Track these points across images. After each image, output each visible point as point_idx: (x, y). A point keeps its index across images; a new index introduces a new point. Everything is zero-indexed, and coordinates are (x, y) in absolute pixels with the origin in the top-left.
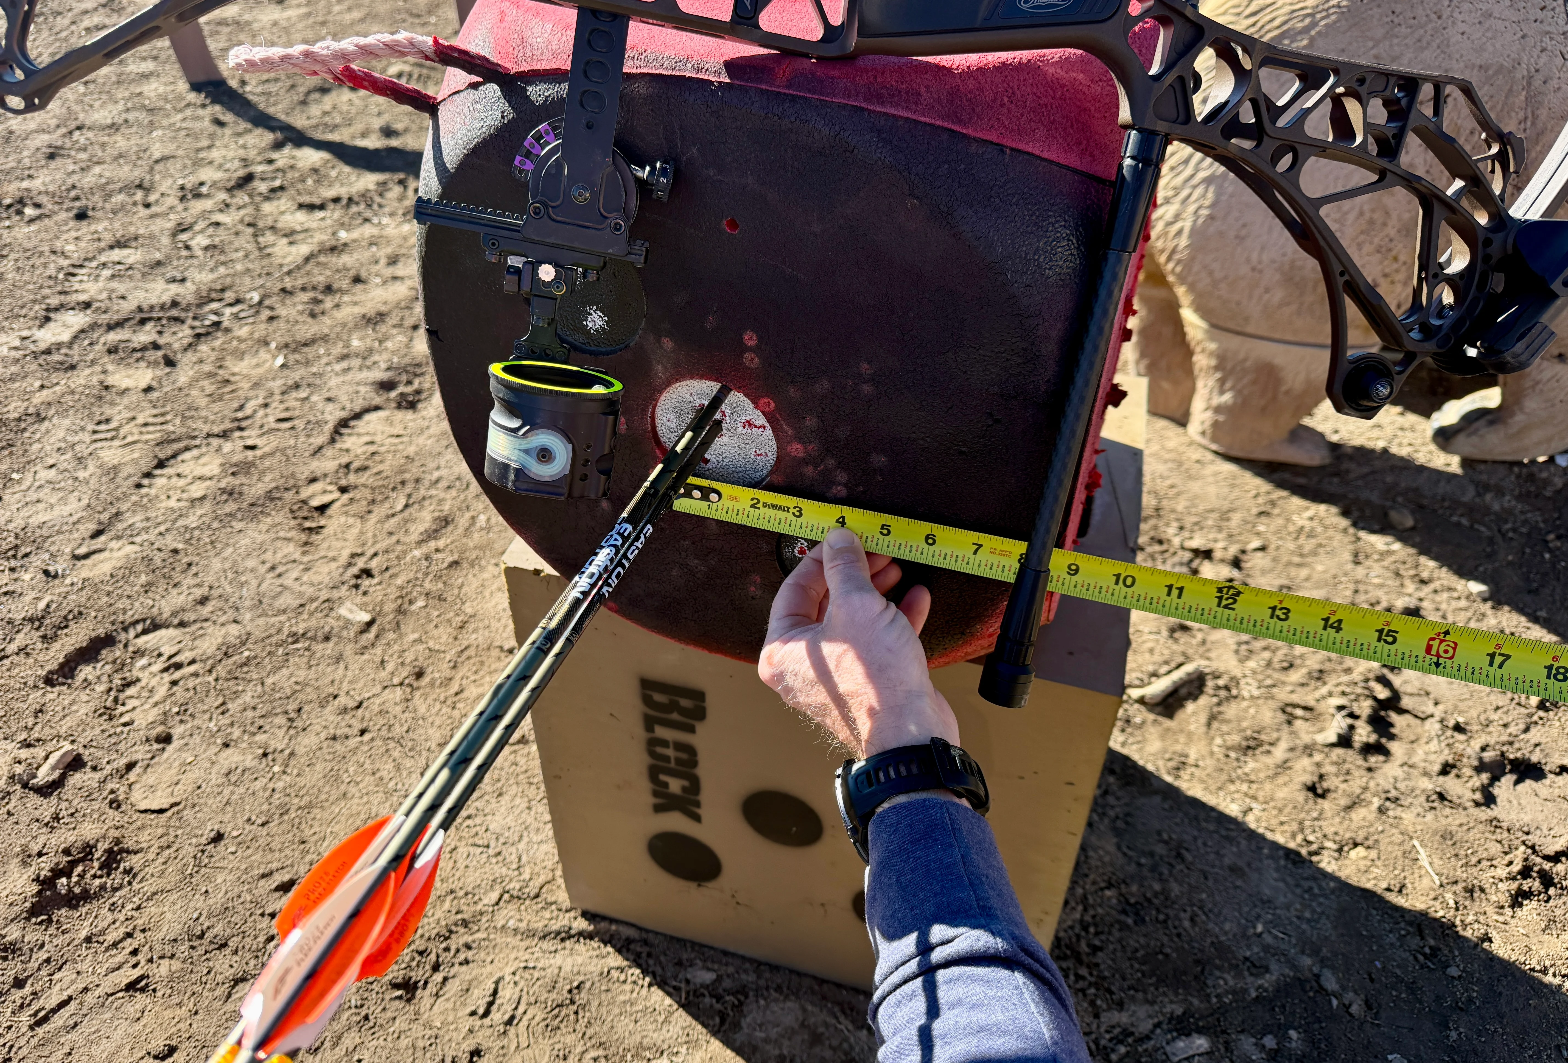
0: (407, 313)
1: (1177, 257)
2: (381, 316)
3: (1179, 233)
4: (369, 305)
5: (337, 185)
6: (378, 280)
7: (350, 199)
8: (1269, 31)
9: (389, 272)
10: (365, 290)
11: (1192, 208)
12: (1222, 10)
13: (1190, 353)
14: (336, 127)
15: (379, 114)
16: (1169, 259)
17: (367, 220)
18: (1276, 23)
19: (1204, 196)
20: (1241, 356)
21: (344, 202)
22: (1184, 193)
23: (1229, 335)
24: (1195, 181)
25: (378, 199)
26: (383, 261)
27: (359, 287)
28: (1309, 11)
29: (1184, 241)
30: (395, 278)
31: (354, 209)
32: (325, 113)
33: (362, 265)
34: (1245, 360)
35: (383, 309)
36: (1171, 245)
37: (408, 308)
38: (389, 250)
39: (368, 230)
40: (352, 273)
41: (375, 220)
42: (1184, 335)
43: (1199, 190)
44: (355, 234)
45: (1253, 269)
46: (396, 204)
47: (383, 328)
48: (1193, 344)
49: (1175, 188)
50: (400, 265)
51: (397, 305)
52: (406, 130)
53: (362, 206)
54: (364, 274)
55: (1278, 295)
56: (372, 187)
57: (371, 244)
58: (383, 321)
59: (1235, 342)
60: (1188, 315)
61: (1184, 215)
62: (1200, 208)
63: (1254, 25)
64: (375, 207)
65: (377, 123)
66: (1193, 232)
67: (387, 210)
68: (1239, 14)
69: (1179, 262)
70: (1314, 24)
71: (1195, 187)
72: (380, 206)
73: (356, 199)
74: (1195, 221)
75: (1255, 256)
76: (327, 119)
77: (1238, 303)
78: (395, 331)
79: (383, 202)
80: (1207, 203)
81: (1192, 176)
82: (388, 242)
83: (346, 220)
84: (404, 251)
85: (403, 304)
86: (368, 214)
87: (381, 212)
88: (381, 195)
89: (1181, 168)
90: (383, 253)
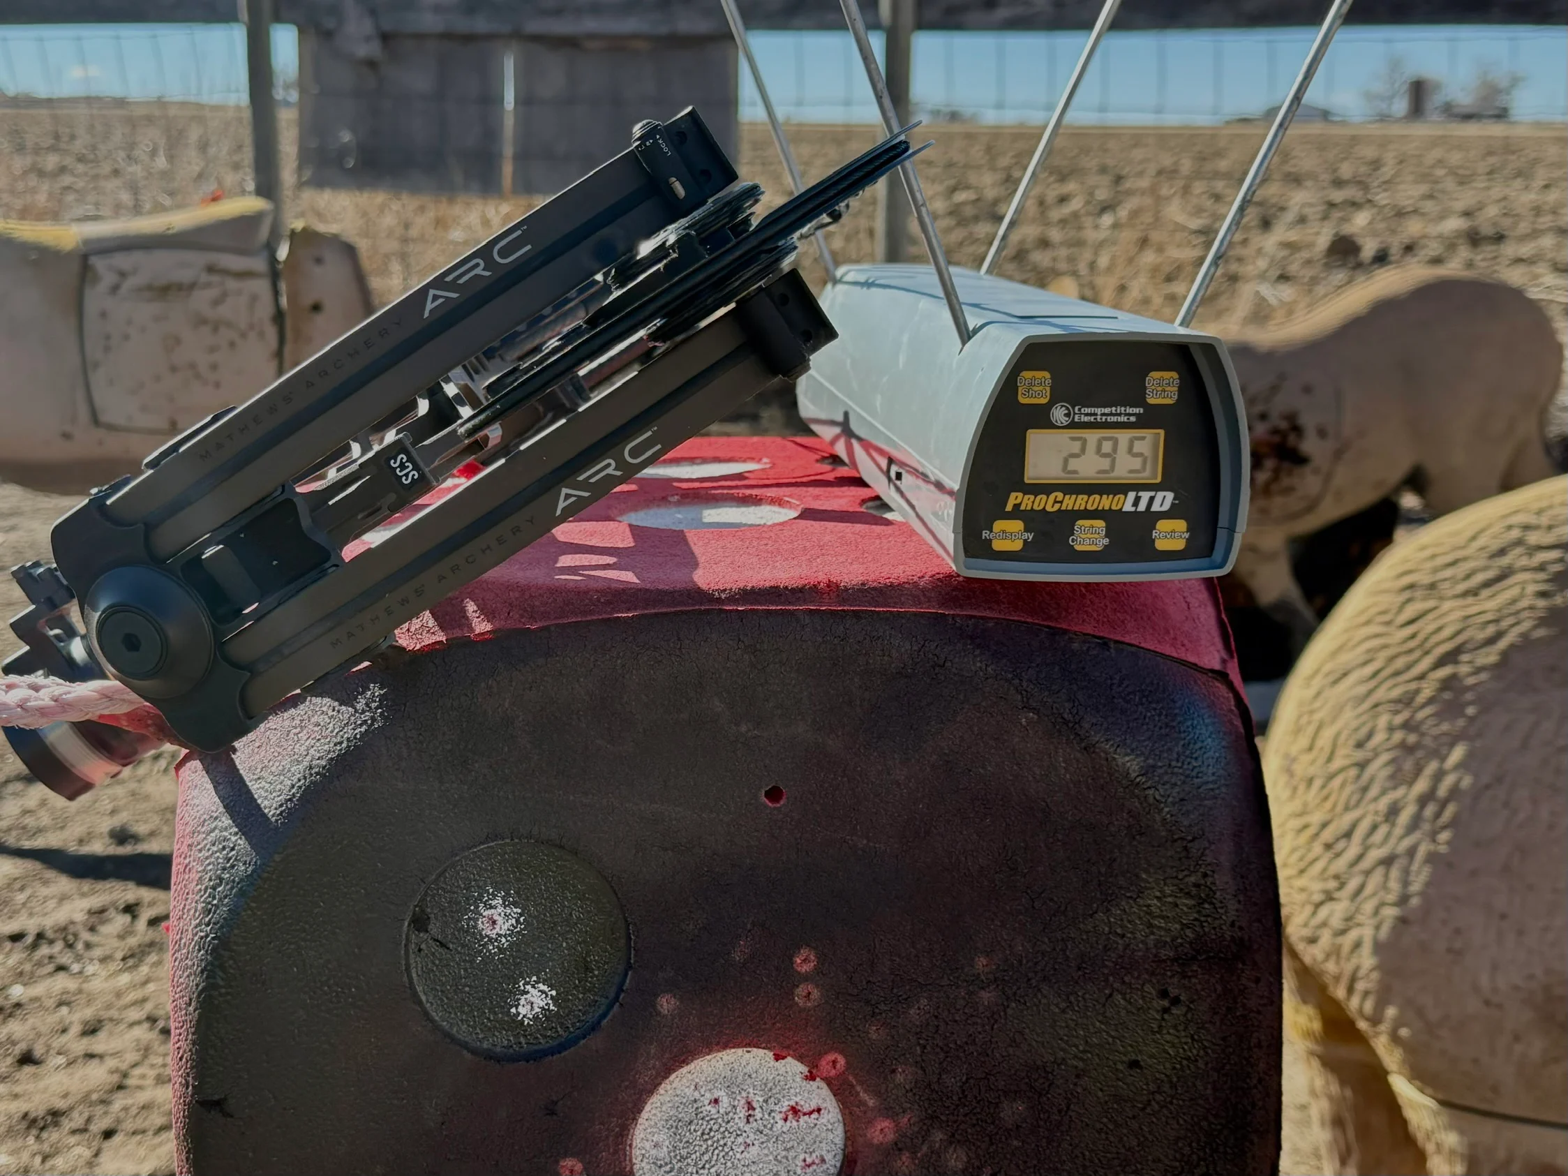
0: (99, 1110)
1: (1360, 986)
2: (55, 1115)
3: (1357, 945)
4: (37, 1099)
5: (24, 913)
6: (61, 1060)
7: (40, 936)
8: (1438, 644)
9: (80, 1046)
10: (35, 1075)
11: (1369, 907)
12: (1363, 618)
13: (1421, 1157)
14: (40, 831)
15: (113, 812)
16: (1350, 990)
17: (61, 968)
18: (1447, 632)
19: (1384, 887)
20: (1501, 1154)
21: (29, 940)
22: (1353, 884)
23: (1476, 1118)
24: (1366, 864)
25: (86, 936)
26: (75, 1029)
27: (28, 1069)
28: (1489, 617)
29: (1367, 960)
30: (90, 1056)
31: (44, 950)
32: (26, 812)
33: (39, 1035)
34: (1509, 1161)
35: (61, 1104)
36: (1348, 968)
37: (103, 1102)
38: (88, 1013)
39: (62, 983)
40: (18, 1050)
41: (75, 968)
42: (1404, 1123)
43: (1376, 878)
44: (38, 990)
45: (1487, 1003)
46: (115, 943)
47: (52, 1136)
48: (1420, 1137)
49: (1336, 877)
50: (102, 1035)
51: (85, 1099)
52: (152, 834)
53: (59, 946)
54: (38, 1051)
55: (1536, 1047)
56: (80, 917)
57: (61, 1004)
58: (56, 1124)
59: (1487, 1130)
60: (1402, 1086)
61: (1360, 918)
62: (1383, 904)
63: (1413, 636)
64: (80, 946)
65: (106, 825)
66: (1379, 948)
67: (97, 952)
68: (1388, 623)
69: (1366, 994)
70: (1499, 635)
71: (1368, 873)
72: (88, 946)
73: (50, 934)
74: (1377, 928)
75: (1484, 981)
76: (29, 821)
77: (1476, 1061)
78: (73, 1140)
79: (93, 938)
80: (1391, 898)
81: (1360, 857)
82: (89, 1002)
83: (27, 967)
84: (113, 1013)
85: (94, 1097)
86: (65, 959)
87: (88, 954)
88: (92, 929)
89: (1341, 845)
90: (77, 1017)
